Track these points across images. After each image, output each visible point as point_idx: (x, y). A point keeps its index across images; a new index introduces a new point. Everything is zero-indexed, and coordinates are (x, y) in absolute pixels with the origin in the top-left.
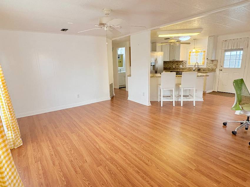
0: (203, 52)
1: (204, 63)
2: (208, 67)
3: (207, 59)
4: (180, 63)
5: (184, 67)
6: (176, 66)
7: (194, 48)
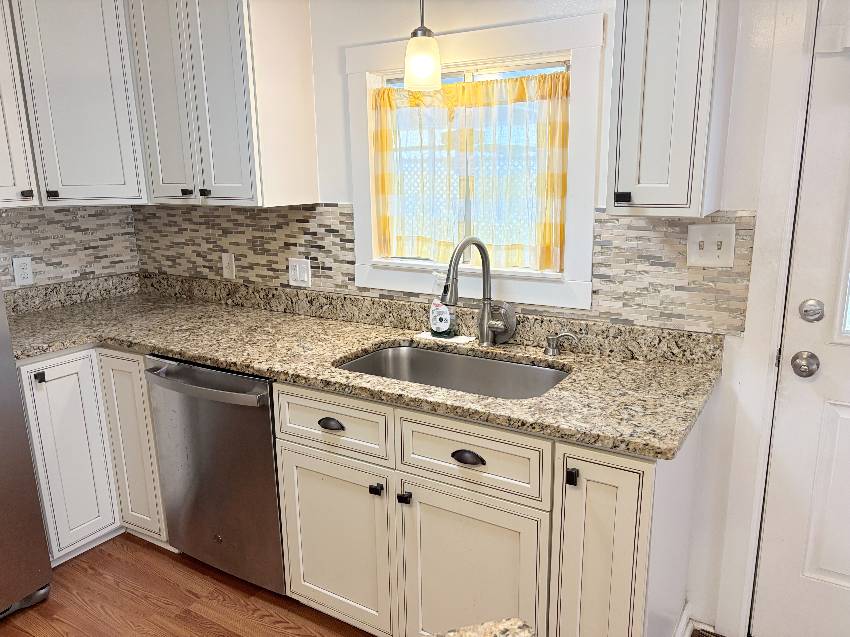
0: (532, 89)
1: (554, 251)
2: (617, 306)
3: (623, 198)
4: (280, 234)
5: (326, 286)
6: (252, 258)
7: (426, 32)
